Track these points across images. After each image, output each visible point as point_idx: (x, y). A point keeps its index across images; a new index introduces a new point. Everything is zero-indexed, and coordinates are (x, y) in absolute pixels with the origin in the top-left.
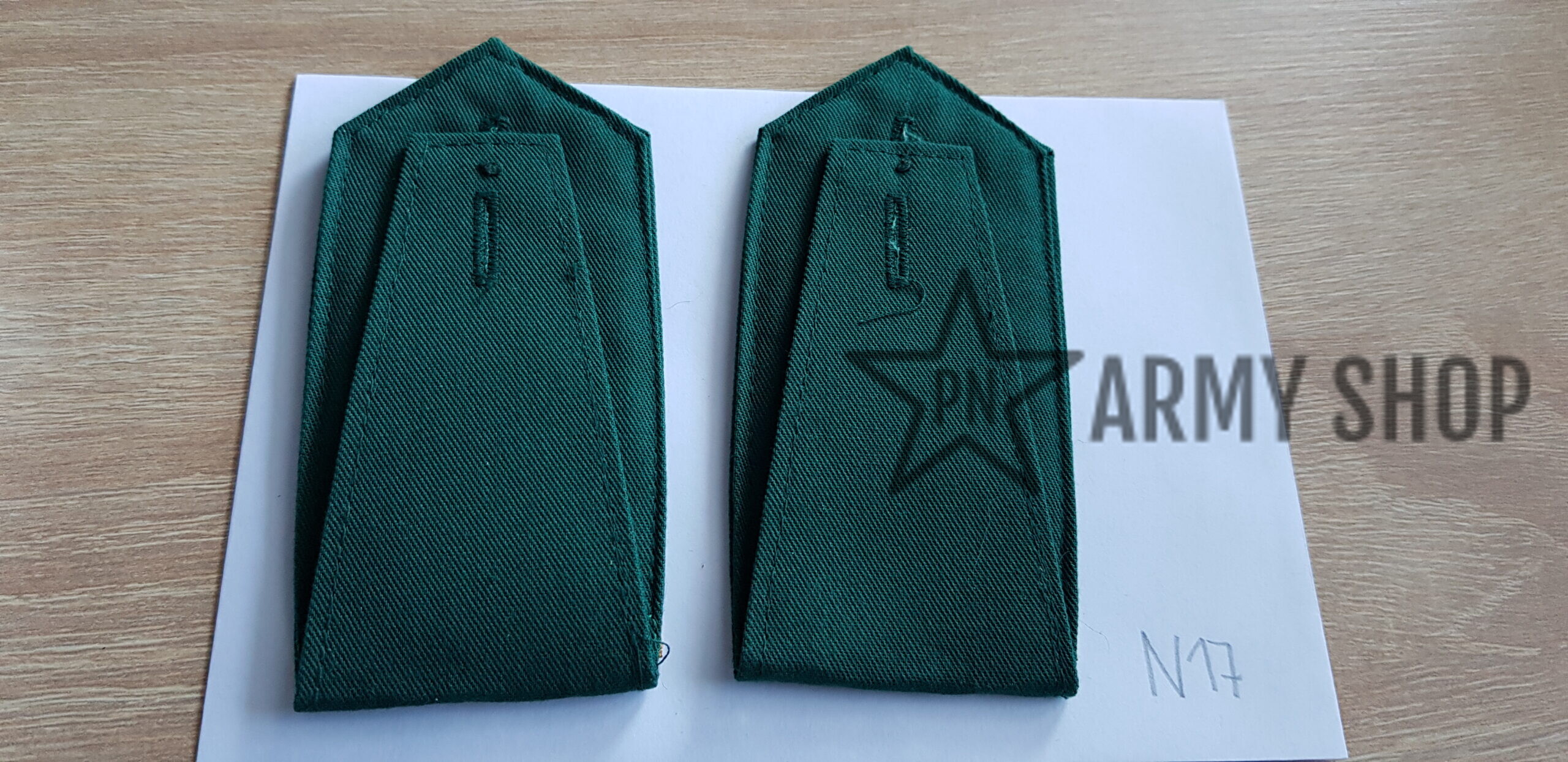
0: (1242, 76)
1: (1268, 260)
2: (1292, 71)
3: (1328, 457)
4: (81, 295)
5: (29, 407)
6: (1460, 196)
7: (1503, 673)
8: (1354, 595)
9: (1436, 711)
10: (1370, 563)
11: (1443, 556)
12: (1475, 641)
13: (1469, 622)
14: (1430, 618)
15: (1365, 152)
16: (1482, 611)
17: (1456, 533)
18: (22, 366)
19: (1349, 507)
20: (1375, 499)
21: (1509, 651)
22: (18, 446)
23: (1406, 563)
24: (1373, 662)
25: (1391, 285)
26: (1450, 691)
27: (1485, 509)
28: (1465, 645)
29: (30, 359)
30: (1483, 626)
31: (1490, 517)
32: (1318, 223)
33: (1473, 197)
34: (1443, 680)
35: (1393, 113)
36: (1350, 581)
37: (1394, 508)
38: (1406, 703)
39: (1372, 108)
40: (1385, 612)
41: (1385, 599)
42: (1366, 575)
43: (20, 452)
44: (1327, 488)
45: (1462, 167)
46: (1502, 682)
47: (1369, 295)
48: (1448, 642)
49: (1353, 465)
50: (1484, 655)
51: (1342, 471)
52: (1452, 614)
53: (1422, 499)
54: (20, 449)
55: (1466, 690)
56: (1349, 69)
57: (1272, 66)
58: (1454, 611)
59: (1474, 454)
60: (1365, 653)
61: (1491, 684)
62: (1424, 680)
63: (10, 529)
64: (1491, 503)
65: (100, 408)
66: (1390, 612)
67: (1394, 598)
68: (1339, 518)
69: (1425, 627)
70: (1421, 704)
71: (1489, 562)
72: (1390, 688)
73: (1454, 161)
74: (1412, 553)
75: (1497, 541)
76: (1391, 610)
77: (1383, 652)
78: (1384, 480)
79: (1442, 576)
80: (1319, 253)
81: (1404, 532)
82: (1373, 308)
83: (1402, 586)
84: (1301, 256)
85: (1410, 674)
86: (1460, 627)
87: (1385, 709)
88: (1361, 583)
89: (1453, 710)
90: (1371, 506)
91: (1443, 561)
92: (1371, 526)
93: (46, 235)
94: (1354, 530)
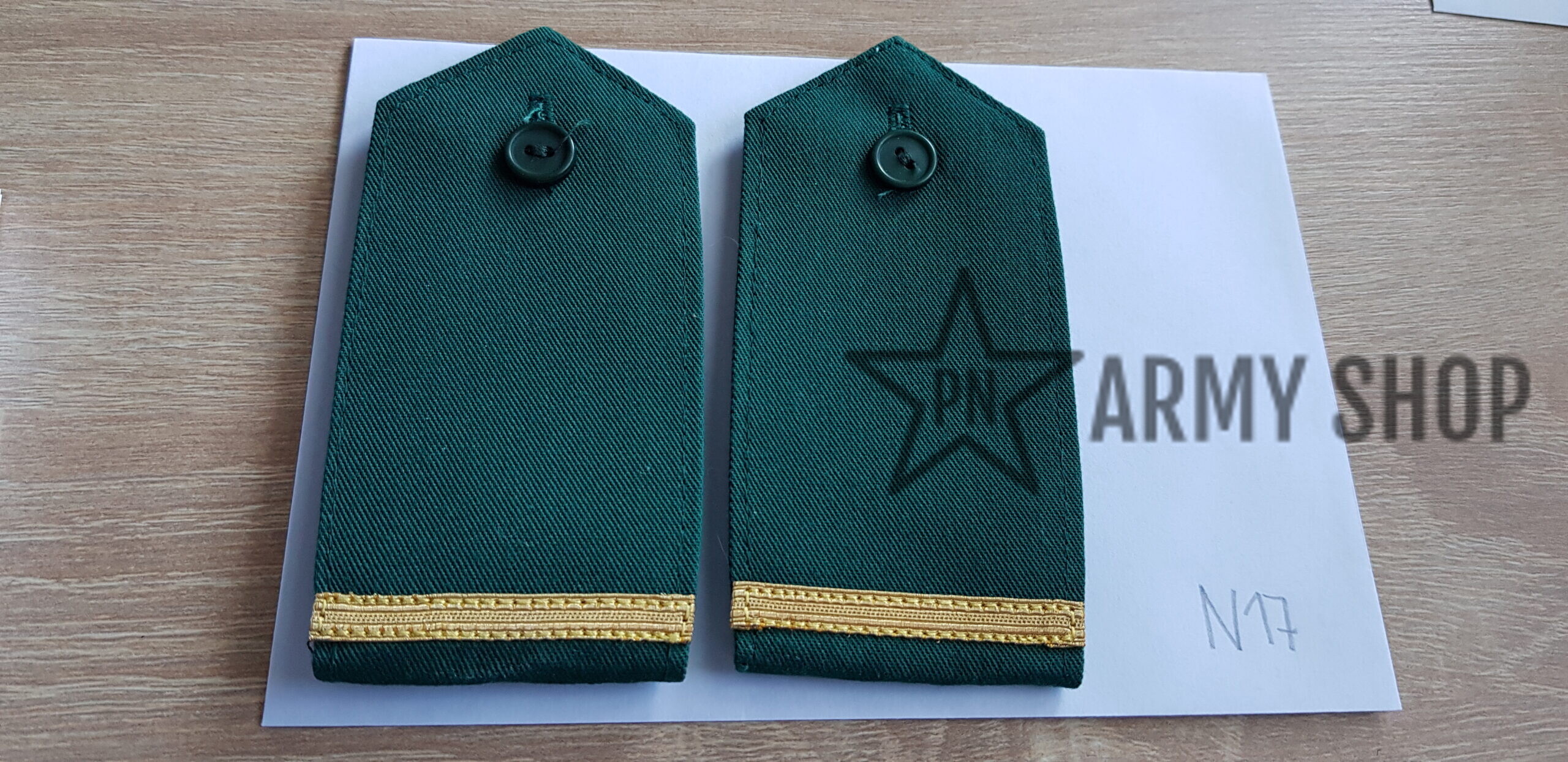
0: (1301, 106)
1: (1325, 290)
2: (1352, 102)
3: (1380, 491)
4: (132, 278)
5: (76, 389)
6: (1516, 234)
7: (1553, 715)
8: (1405, 632)
9: (1484, 751)
10: (1421, 599)
11: (1496, 596)
12: (1525, 681)
13: (1520, 662)
14: (1480, 657)
15: (1423, 186)
16: (1532, 652)
17: (1508, 572)
18: (71, 348)
19: (1400, 542)
20: (1427, 534)
21: (1559, 693)
22: (63, 428)
23: (1457, 600)
24: (1423, 700)
25: (1447, 320)
26: (1499, 731)
27: (1536, 549)
28: (1514, 686)
29: (79, 341)
30: (1533, 667)
31: (1541, 557)
32: (1375, 255)
33: (1530, 235)
34: (1492, 721)
35: (1452, 149)
36: (1400, 617)
37: (1445, 544)
38: (1454, 743)
39: (1431, 143)
40: (1436, 649)
41: (1435, 636)
42: (1417, 611)
43: (65, 434)
44: (1379, 521)
45: (1519, 205)
46: (1552, 725)
47: (1425, 329)
48: (1497, 682)
49: (1406, 500)
50: (1534, 696)
51: (1395, 505)
52: (1502, 654)
53: (1474, 537)
54: (66, 431)
55: (1515, 731)
56: (1409, 103)
57: (1332, 97)
58: (1505, 651)
59: (1526, 493)
60: (1415, 689)
61: (1541, 726)
62: (1473, 719)
63: (51, 511)
64: (1543, 543)
65: (148, 393)
66: (1440, 650)
67: (1444, 635)
68: (1392, 552)
69: (1476, 666)
70: (1469, 744)
71: (1540, 602)
72: (1439, 726)
73: (1510, 199)
74: (1463, 590)
75: (1549, 582)
76: (1440, 647)
77: (1433, 690)
78: (1437, 517)
79: (1493, 615)
80: (1375, 285)
81: (1456, 569)
82: (1429, 343)
83: (1454, 624)
84: (1358, 287)
85: (1459, 713)
86: (1511, 667)
87: (1434, 748)
88: (1412, 619)
89: (1502, 750)
90: (1423, 542)
91: (1494, 600)
92: (1423, 561)
93: (100, 217)
94: (1407, 565)
